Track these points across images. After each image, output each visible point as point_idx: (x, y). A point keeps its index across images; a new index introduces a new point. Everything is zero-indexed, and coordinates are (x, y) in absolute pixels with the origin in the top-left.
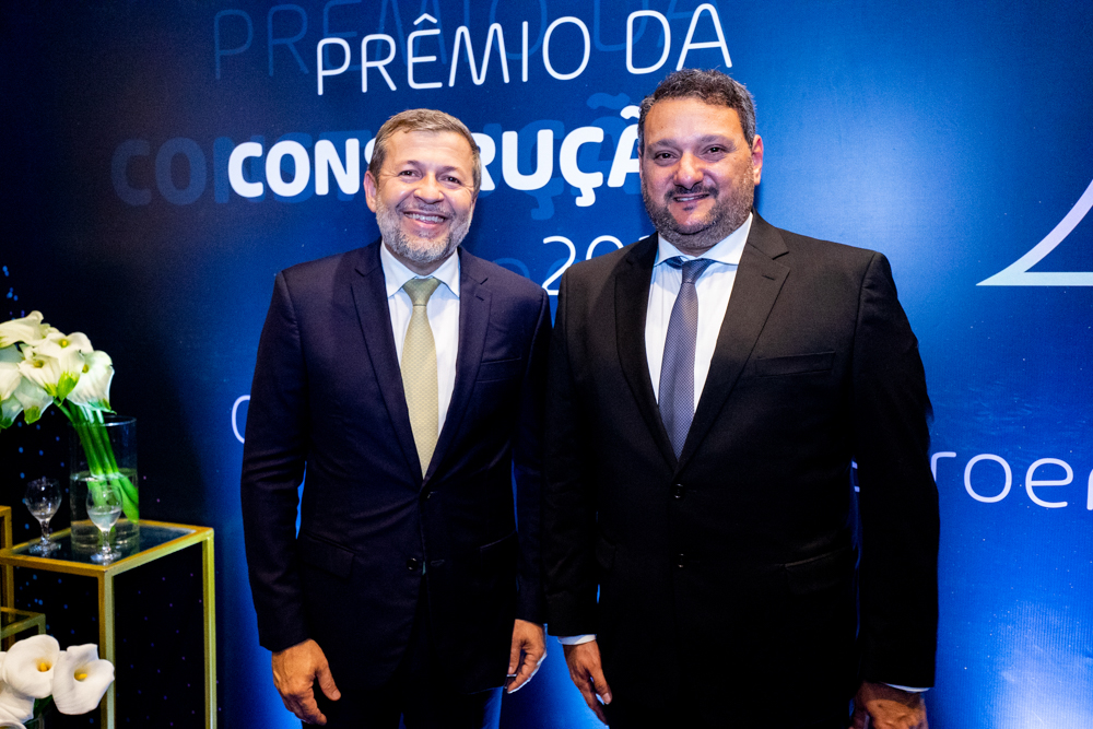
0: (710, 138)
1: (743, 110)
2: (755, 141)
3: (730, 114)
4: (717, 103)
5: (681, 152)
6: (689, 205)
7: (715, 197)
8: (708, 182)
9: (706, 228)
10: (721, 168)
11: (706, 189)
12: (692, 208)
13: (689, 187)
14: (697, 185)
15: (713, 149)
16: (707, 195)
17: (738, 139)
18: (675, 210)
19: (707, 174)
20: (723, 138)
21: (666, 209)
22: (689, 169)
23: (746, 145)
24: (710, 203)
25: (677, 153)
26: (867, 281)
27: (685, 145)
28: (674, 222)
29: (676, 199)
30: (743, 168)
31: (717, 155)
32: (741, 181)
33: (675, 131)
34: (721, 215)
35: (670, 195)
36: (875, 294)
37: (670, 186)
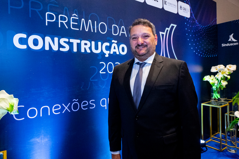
0: (145, 34)
1: (152, 28)
2: (155, 35)
3: (148, 28)
4: (146, 26)
5: (139, 37)
6: (141, 49)
7: (147, 47)
8: (145, 44)
9: (145, 54)
10: (148, 40)
11: (144, 45)
12: (141, 50)
13: (140, 45)
14: (142, 44)
15: (146, 36)
16: (145, 47)
17: (151, 34)
18: (138, 50)
19: (144, 42)
20: (148, 34)
21: (136, 50)
22: (141, 40)
23: (153, 36)
24: (146, 48)
25: (137, 37)
26: (181, 68)
27: (140, 35)
28: (138, 53)
29: (138, 48)
30: (152, 41)
31: (147, 38)
32: (153, 43)
33: (137, 32)
34: (148, 51)
35: (136, 47)
36: (183, 70)
37: (136, 45)
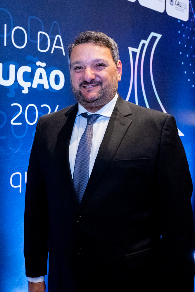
0: (98, 60)
1: (113, 49)
2: (118, 63)
3: (105, 50)
4: (101, 46)
5: (86, 67)
6: (90, 89)
7: (101, 86)
8: (98, 79)
9: (97, 100)
10: (103, 73)
11: (96, 82)
12: (91, 91)
13: (89, 82)
14: (92, 81)
15: (100, 65)
16: (98, 85)
17: (110, 61)
18: (84, 91)
19: (97, 76)
20: (104, 60)
21: (80, 91)
22: (90, 73)
23: (114, 64)
24: (99, 88)
25: (84, 67)
26: (165, 127)
27: (87, 64)
28: (83, 97)
29: (84, 87)
30: (112, 73)
31: (101, 68)
32: (112, 78)
33: (82, 57)
34: (104, 93)
35: (81, 85)
36: (167, 133)
37: (81, 81)
